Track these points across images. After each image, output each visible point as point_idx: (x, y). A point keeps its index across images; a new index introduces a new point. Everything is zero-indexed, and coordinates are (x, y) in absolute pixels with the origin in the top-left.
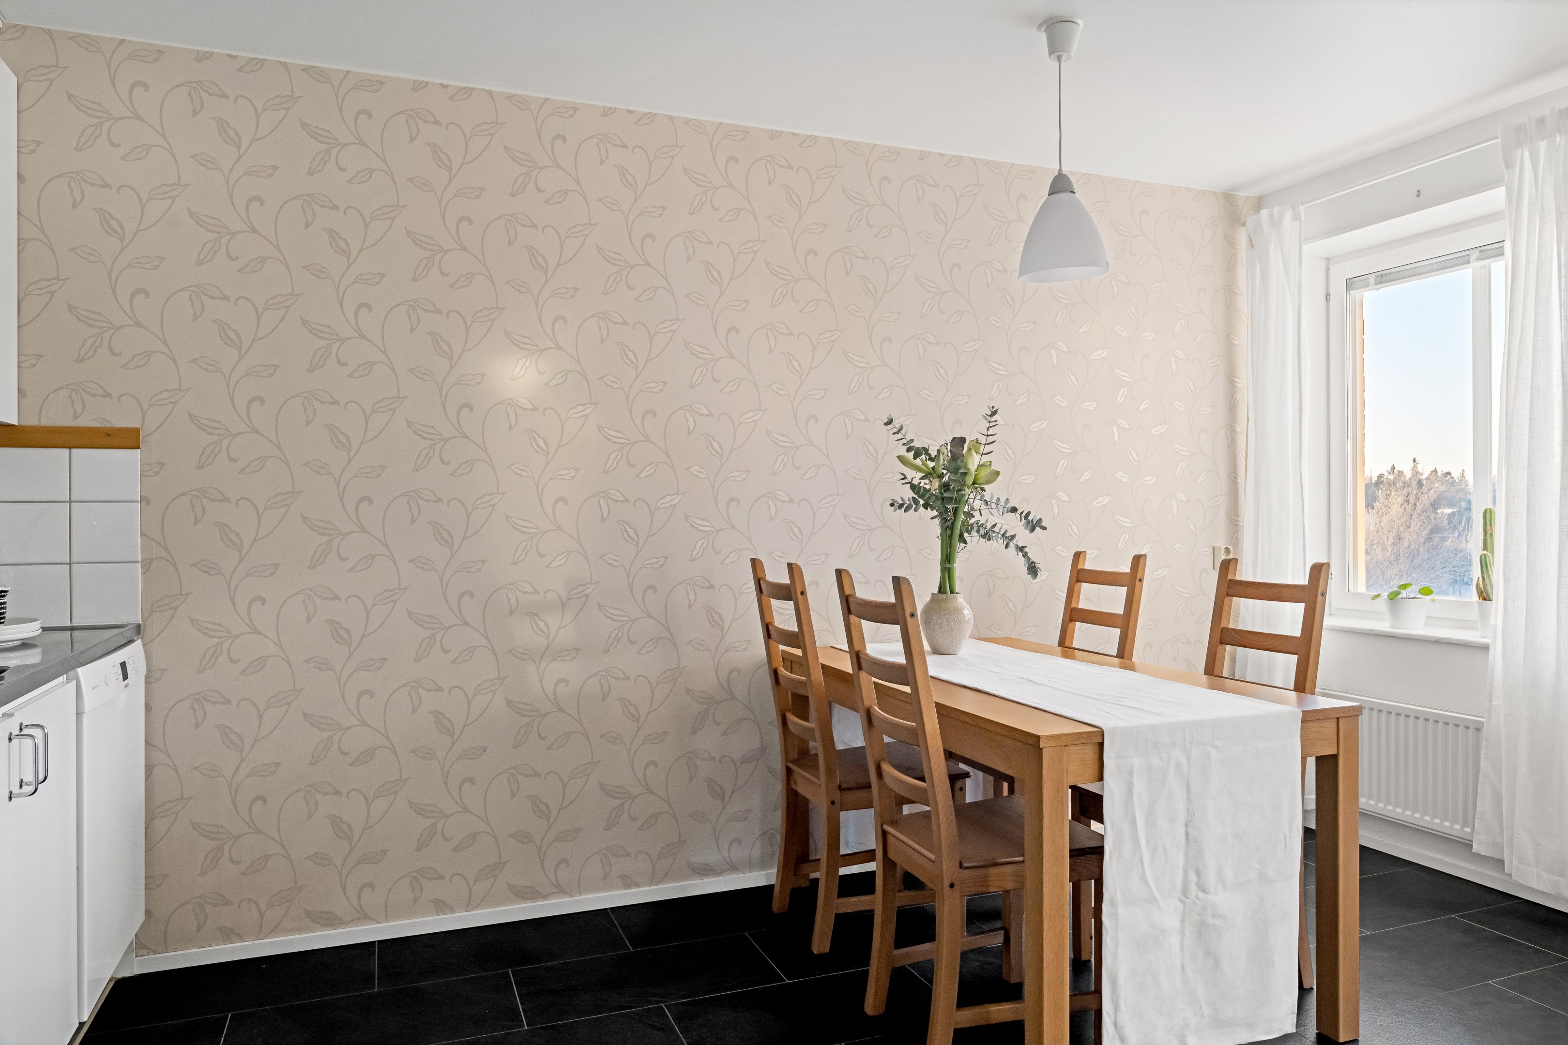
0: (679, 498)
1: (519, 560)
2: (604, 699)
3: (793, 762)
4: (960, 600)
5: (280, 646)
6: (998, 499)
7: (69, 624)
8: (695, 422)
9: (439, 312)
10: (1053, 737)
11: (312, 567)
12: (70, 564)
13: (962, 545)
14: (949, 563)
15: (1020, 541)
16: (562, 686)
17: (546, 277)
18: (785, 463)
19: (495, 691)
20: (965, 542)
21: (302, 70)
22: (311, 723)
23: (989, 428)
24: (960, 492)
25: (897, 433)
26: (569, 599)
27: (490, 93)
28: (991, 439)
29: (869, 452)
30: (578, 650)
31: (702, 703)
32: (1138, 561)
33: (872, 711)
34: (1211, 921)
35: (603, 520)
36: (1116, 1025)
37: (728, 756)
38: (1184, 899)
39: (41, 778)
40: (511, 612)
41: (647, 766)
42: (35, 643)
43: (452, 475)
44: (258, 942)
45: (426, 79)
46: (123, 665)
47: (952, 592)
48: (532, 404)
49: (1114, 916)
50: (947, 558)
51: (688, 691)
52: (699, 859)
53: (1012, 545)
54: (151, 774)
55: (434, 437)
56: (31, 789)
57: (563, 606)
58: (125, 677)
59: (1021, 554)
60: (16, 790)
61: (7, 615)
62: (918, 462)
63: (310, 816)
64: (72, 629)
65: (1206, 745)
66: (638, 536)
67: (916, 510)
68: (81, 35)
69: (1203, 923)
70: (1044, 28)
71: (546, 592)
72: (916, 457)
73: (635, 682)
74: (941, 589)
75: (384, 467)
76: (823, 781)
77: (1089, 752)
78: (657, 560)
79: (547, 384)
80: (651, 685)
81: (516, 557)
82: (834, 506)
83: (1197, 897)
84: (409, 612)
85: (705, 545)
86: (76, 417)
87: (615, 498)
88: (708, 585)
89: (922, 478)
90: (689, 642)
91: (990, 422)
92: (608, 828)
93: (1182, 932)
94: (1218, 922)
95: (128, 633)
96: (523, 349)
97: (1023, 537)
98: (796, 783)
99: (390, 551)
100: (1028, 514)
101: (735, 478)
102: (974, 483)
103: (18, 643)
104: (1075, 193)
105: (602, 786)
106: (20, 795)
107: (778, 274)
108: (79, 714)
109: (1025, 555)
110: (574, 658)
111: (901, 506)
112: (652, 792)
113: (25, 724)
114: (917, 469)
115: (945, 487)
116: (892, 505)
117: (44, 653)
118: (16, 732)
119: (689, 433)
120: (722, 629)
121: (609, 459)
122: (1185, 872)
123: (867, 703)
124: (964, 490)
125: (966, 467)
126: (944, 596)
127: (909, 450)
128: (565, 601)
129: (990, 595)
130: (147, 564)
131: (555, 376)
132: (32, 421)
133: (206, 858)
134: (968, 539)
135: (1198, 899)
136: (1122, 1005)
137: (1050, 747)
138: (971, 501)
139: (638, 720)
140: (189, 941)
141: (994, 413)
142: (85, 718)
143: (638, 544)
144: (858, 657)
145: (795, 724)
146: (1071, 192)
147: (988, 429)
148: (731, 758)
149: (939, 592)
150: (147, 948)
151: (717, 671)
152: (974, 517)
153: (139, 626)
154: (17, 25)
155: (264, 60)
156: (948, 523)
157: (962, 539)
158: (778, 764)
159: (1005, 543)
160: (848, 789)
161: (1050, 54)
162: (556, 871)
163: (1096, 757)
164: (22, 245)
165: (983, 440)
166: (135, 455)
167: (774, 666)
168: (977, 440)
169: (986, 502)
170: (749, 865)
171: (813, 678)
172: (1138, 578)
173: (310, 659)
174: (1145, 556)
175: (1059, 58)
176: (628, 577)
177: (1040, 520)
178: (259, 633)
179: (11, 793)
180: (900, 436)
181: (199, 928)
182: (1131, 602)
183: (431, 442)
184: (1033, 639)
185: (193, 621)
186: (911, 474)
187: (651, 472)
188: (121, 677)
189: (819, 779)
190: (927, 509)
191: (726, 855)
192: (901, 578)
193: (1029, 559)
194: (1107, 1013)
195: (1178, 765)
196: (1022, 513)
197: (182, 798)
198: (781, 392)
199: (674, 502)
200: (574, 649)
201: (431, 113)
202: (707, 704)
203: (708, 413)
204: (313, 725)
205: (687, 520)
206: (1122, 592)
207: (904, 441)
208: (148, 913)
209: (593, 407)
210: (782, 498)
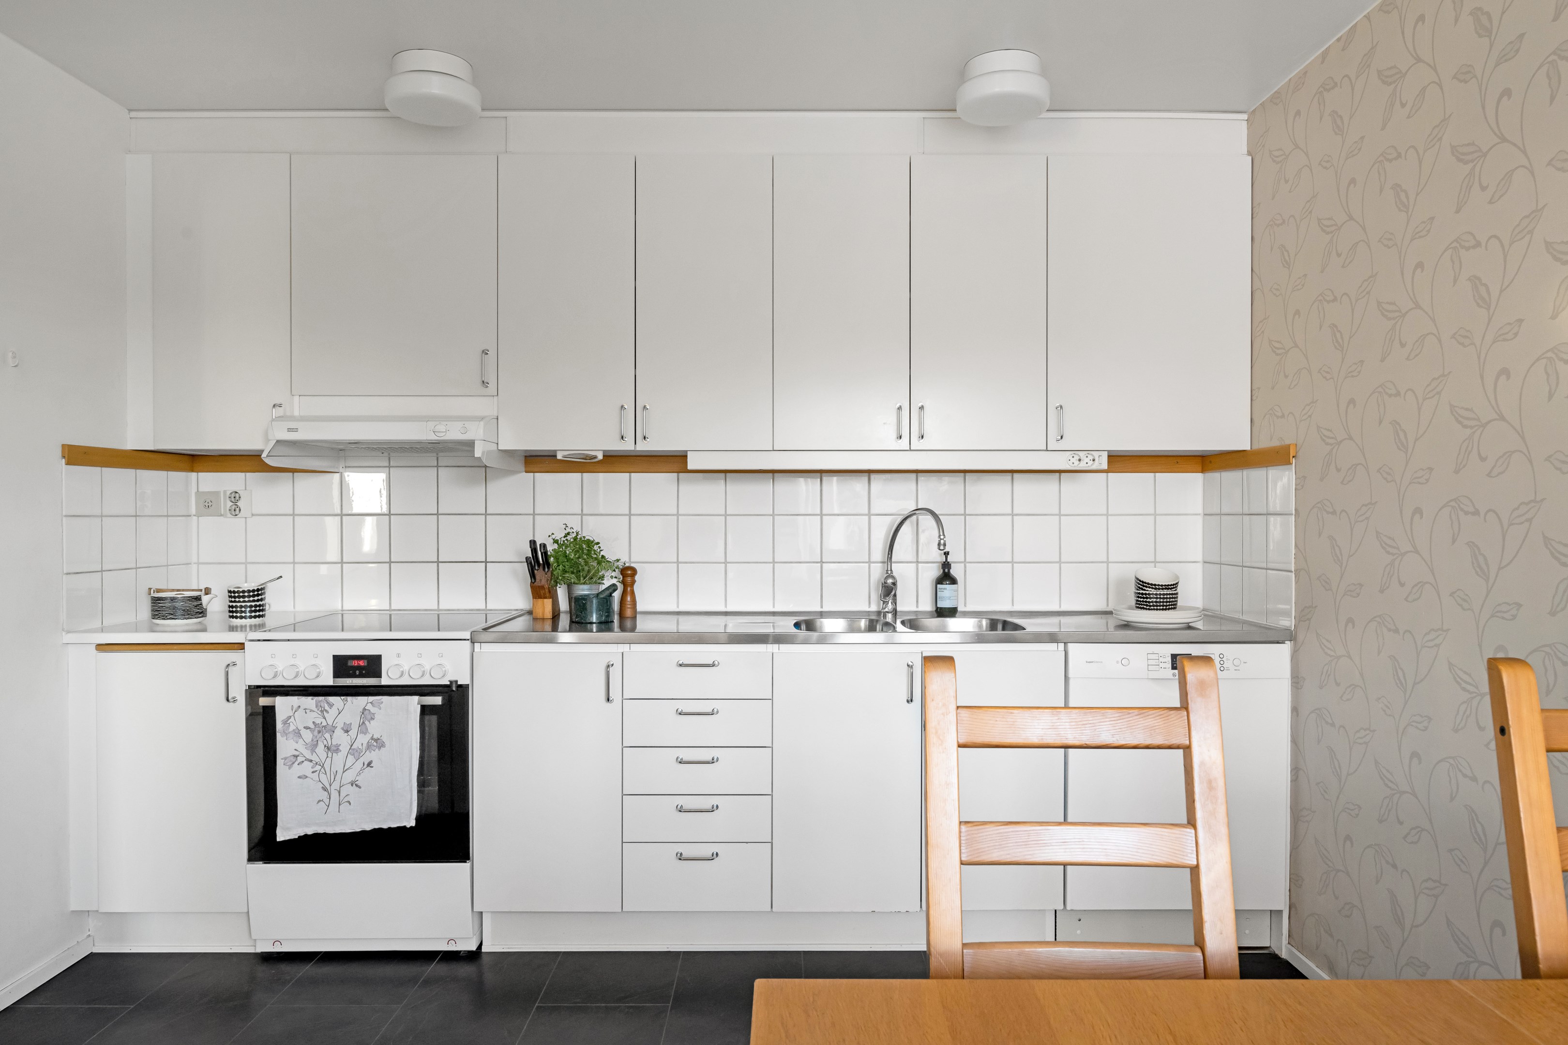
12: (1266, 569)
86: (1271, 438)
140: (1312, 954)
150: (1294, 941)
178: (1351, 658)
181: (1317, 947)
185: (1317, 636)
197: (1311, 809)
204: (1380, 777)
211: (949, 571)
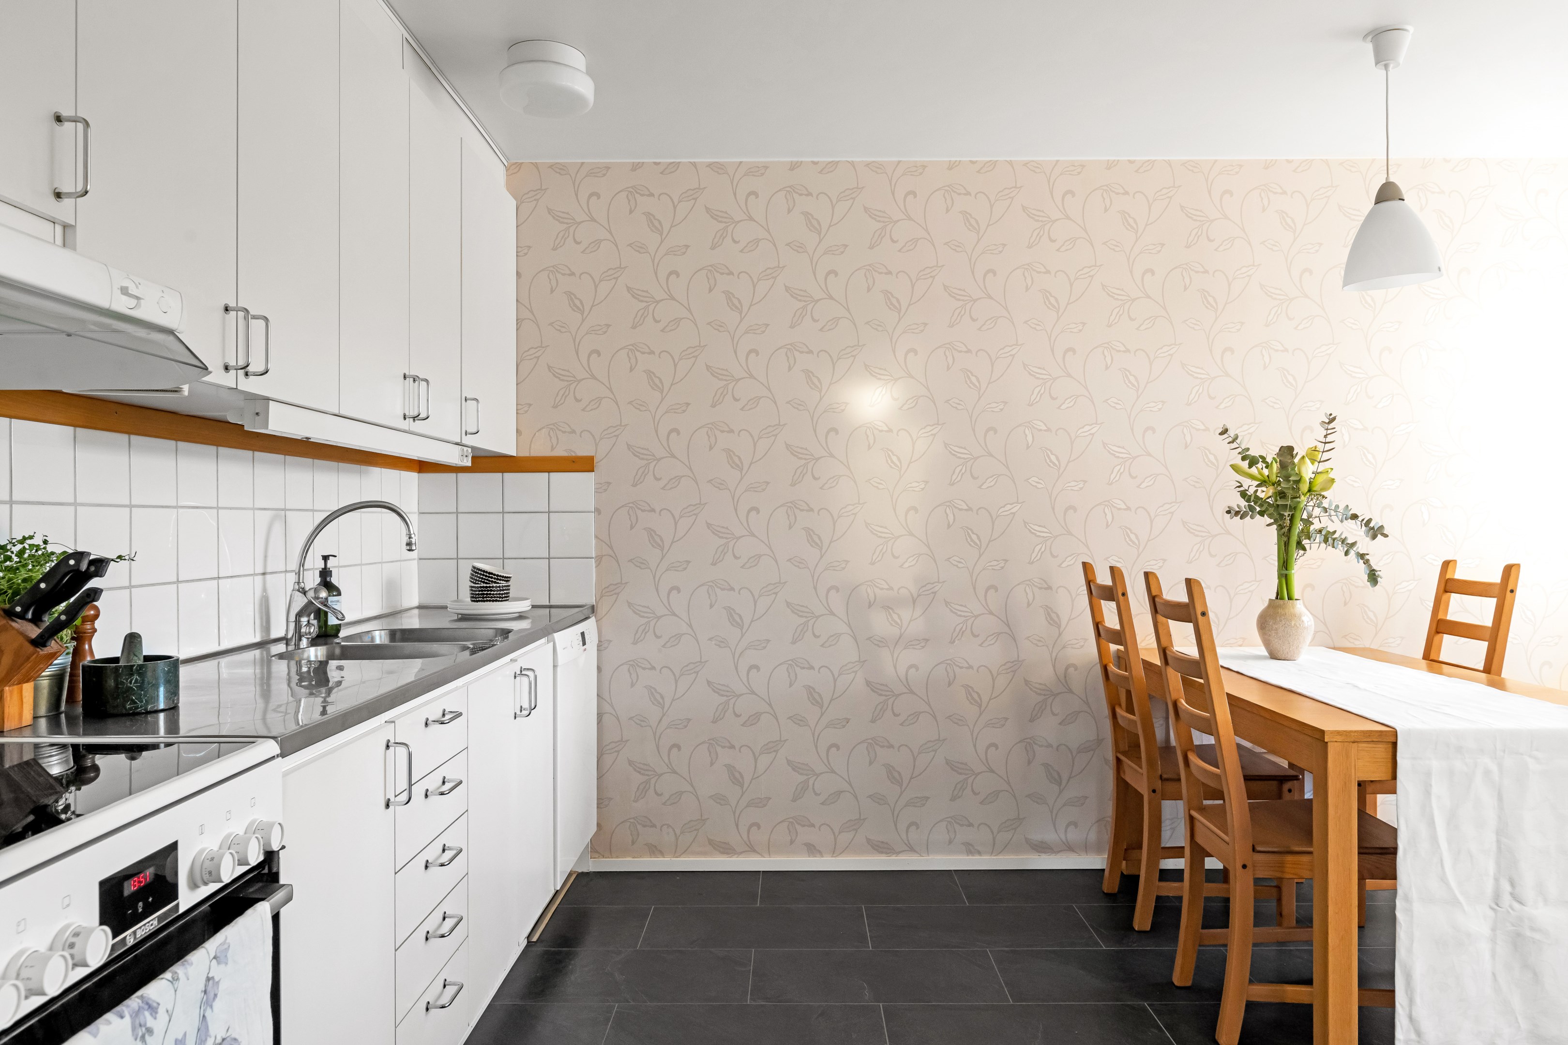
0: (1018, 507)
1: (877, 561)
2: (950, 684)
3: (1124, 753)
4: (1299, 607)
5: (691, 626)
6: (1337, 506)
7: (548, 604)
8: (1033, 437)
9: (811, 352)
10: (1339, 733)
11: (714, 564)
12: (549, 559)
13: (1301, 552)
14: (1286, 570)
15: (1361, 548)
16: (913, 671)
17: (899, 316)
18: (1121, 474)
19: (856, 672)
20: (1304, 549)
21: (707, 166)
22: (713, 689)
23: (1327, 435)
24: (1295, 500)
25: (1232, 442)
26: (919, 595)
27: (852, 164)
28: (1328, 447)
29: (1209, 460)
30: (927, 640)
31: (1040, 694)
32: (1510, 571)
33: (1179, 704)
34: (1528, 933)
35: (949, 526)
36: (1411, 1018)
37: (1065, 745)
38: (1496, 907)
39: (533, 706)
40: (870, 605)
41: (988, 748)
42: (527, 616)
43: (821, 488)
44: (675, 859)
45: (800, 160)
46: (583, 634)
47: (1290, 598)
48: (887, 425)
49: (1409, 911)
50: (1285, 565)
51: (1027, 682)
52: (1036, 837)
53: (1352, 553)
54: (601, 720)
55: (808, 457)
56: (527, 712)
57: (914, 602)
58: (584, 644)
59: (1361, 561)
60: (518, 713)
61: (511, 595)
62: (1254, 470)
63: (712, 764)
64: (551, 607)
65: (1522, 754)
66: (980, 541)
67: (1252, 517)
68: (557, 163)
69: (1519, 934)
70: (1370, 38)
71: (899, 589)
72: (1250, 466)
73: (978, 671)
74: (1279, 595)
75: (768, 483)
76: (1144, 770)
77: (1382, 751)
78: (998, 563)
79: (900, 409)
80: (992, 676)
81: (874, 558)
82: (1172, 513)
83: (1511, 907)
84: (787, 603)
85: (1043, 549)
86: (553, 449)
87: (960, 507)
88: (1046, 586)
89: (1258, 486)
90: (1028, 638)
91: (1327, 429)
92: (953, 799)
93: (1493, 940)
94: (1537, 936)
95: (587, 612)
96: (880, 379)
97: (1365, 544)
98: (1124, 772)
99: (772, 551)
100: (1370, 521)
101: (1072, 488)
102: (1309, 490)
103: (517, 615)
104: (1403, 200)
105: (948, 762)
106: (521, 716)
107: (1114, 295)
108: (555, 667)
109: (1367, 562)
110: (923, 647)
111: (1237, 513)
112: (992, 771)
113: (523, 668)
114: (1253, 477)
115: (1282, 495)
116: (1228, 512)
117: (532, 622)
118: (518, 672)
119: (1028, 447)
120: (1059, 627)
121: (954, 472)
122: (1497, 880)
123: (1174, 696)
124: (1299, 497)
125: (1299, 474)
126: (1281, 602)
127: (1243, 459)
128: (915, 595)
129: (1345, 604)
130: (599, 559)
131: (907, 401)
132: (524, 453)
133: (638, 789)
134: (1307, 547)
135: (1513, 909)
136: (1418, 999)
137: (1336, 742)
138: (1311, 508)
139: (980, 706)
140: (625, 851)
141: (1332, 420)
142: (559, 669)
143: (980, 548)
144: (1164, 652)
145: (1123, 717)
146: (1400, 199)
147: (1325, 436)
148: (1067, 747)
149: (1277, 598)
150: (599, 853)
151: (1054, 667)
152: (1313, 524)
153: (593, 607)
154: (516, 163)
155: (679, 162)
156: (1283, 530)
157: (1300, 545)
158: (1110, 756)
159: (1346, 549)
160: (1167, 780)
161: (1377, 63)
162: (907, 832)
163: (1390, 756)
164: (519, 324)
165: (1321, 447)
166: (591, 476)
167: (1104, 663)
168: (1316, 447)
169: (1325, 510)
170: (1085, 848)
171: (1134, 673)
172: (1509, 588)
173: (713, 638)
174: (1519, 565)
175: (1386, 67)
176: (971, 577)
177: (1382, 527)
178: (676, 615)
179: (515, 714)
180: (1235, 445)
181: (633, 843)
182: (1501, 614)
183: (804, 461)
184: (1398, 651)
185: (630, 605)
186: (1247, 483)
187: (992, 484)
188: (581, 643)
189: (1141, 768)
190: (1263, 516)
191: (1063, 838)
192: (1192, 580)
193: (1370, 566)
194: (1401, 1004)
195: (1487, 773)
196: (1363, 520)
197: (622, 740)
198: (1118, 407)
199: (1013, 511)
200: (923, 639)
201: (804, 187)
202: (1045, 695)
203: (1046, 428)
204: (715, 691)
205: (1026, 527)
206: (1490, 604)
207: (1240, 450)
208: (599, 825)
209: (940, 427)
210: (1118, 506)
211: (330, 579)
